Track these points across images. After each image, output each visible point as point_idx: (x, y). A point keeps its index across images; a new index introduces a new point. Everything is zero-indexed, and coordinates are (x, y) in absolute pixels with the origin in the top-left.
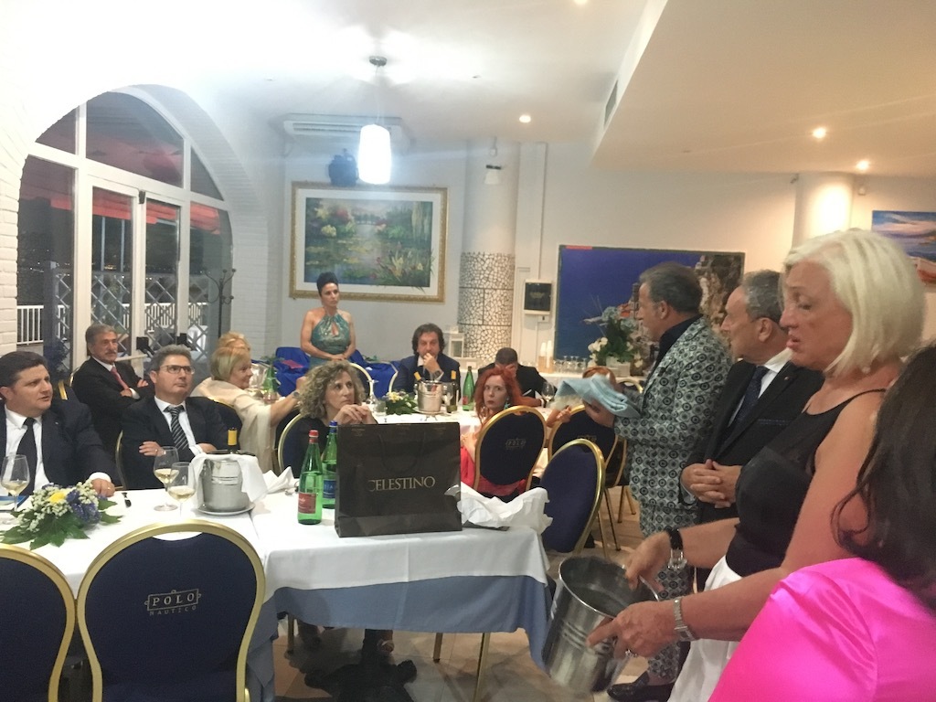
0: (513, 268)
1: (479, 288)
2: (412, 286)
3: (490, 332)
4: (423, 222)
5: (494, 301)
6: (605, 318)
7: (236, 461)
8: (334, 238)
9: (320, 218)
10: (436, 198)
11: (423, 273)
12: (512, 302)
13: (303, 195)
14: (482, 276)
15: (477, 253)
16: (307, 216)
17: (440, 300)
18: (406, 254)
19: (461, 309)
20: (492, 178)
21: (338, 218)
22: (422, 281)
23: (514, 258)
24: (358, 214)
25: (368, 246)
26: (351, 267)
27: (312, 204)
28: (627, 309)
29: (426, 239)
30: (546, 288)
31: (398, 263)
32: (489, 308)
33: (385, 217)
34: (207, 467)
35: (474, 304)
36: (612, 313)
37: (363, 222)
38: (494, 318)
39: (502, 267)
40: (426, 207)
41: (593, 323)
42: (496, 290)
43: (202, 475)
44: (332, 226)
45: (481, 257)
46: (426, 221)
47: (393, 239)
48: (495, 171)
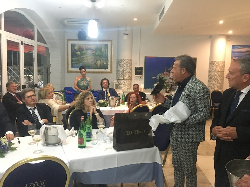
0: (132, 63)
1: (122, 69)
2: (103, 69)
3: (126, 81)
4: (105, 50)
5: (127, 72)
6: (158, 77)
7: (56, 127)
8: (80, 55)
9: (75, 49)
10: (109, 43)
11: (105, 65)
12: (132, 73)
13: (70, 43)
14: (123, 66)
15: (121, 59)
16: (72, 49)
17: (111, 73)
18: (101, 60)
19: (117, 75)
20: (125, 37)
21: (81, 49)
22: (106, 67)
23: (132, 60)
24: (86, 48)
25: (90, 58)
26: (85, 64)
27: (73, 45)
28: (164, 74)
29: (107, 55)
30: (141, 69)
31: (99, 62)
32: (125, 75)
33: (94, 49)
34: (46, 129)
35: (121, 74)
36: (160, 75)
37: (88, 51)
38: (127, 77)
39: (128, 63)
40: (106, 46)
41: (155, 78)
42: (127, 69)
43: (44, 132)
44: (79, 52)
45: (123, 60)
46: (106, 50)
47: (97, 55)
48: (126, 35)
